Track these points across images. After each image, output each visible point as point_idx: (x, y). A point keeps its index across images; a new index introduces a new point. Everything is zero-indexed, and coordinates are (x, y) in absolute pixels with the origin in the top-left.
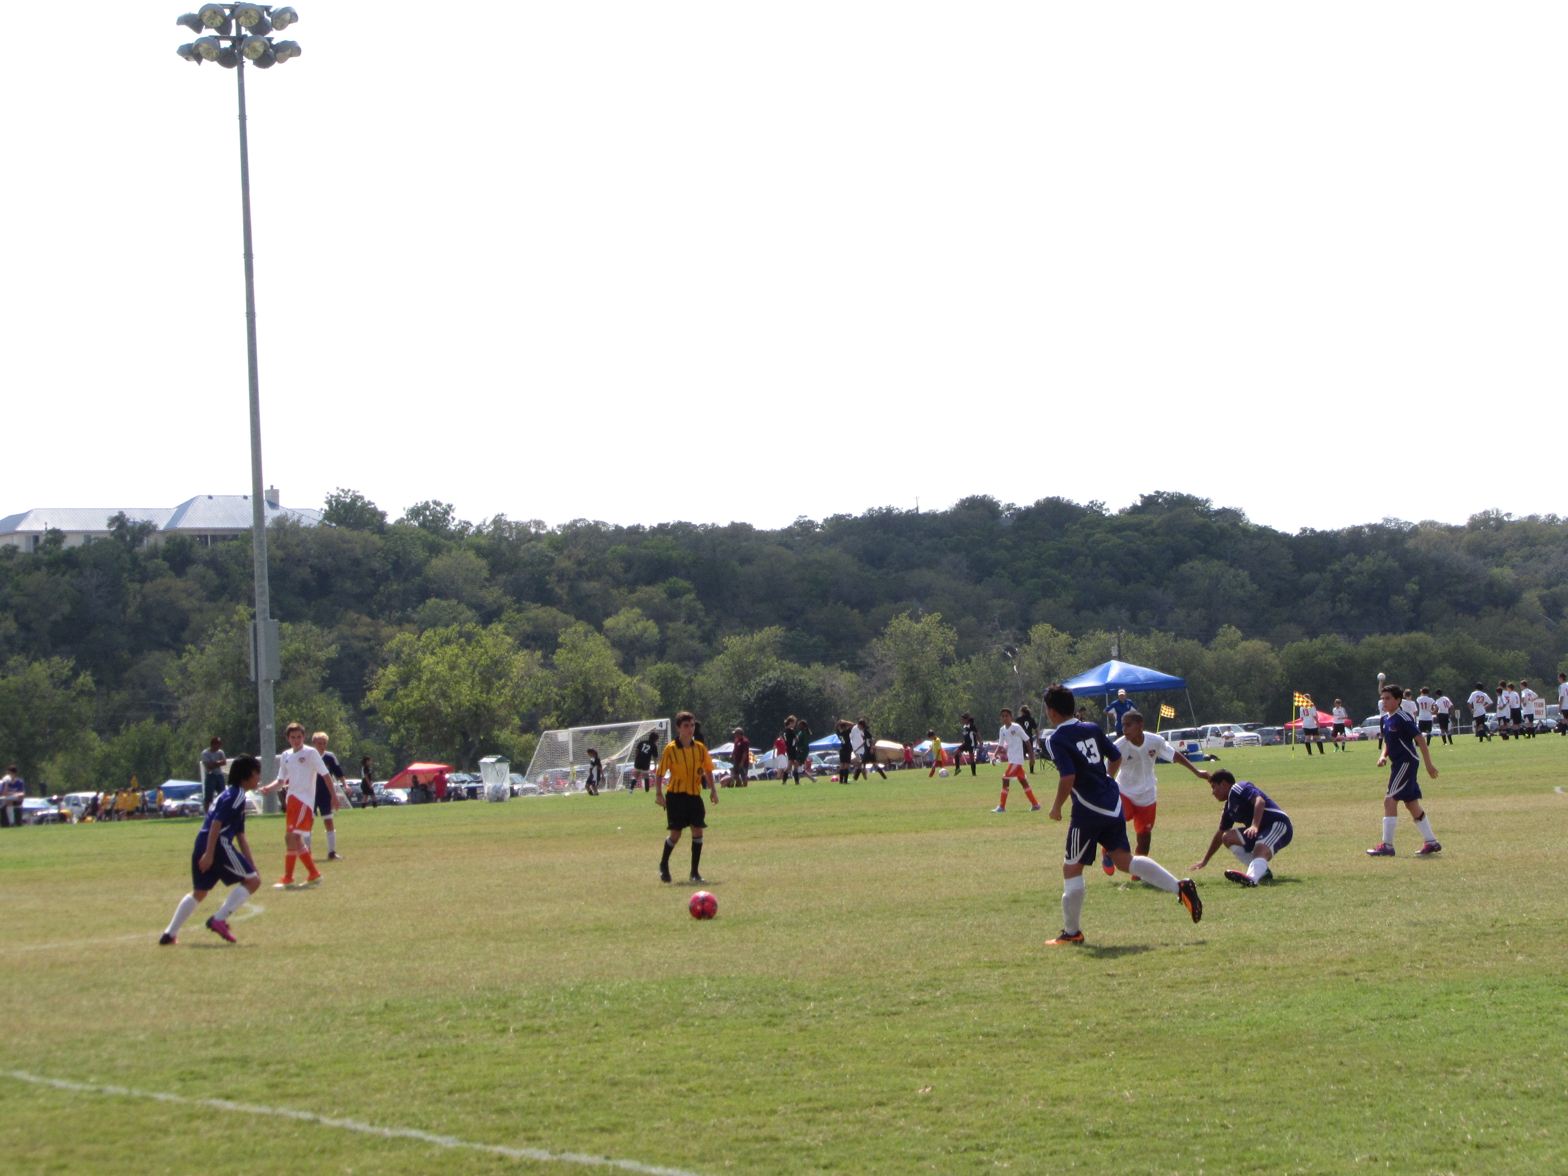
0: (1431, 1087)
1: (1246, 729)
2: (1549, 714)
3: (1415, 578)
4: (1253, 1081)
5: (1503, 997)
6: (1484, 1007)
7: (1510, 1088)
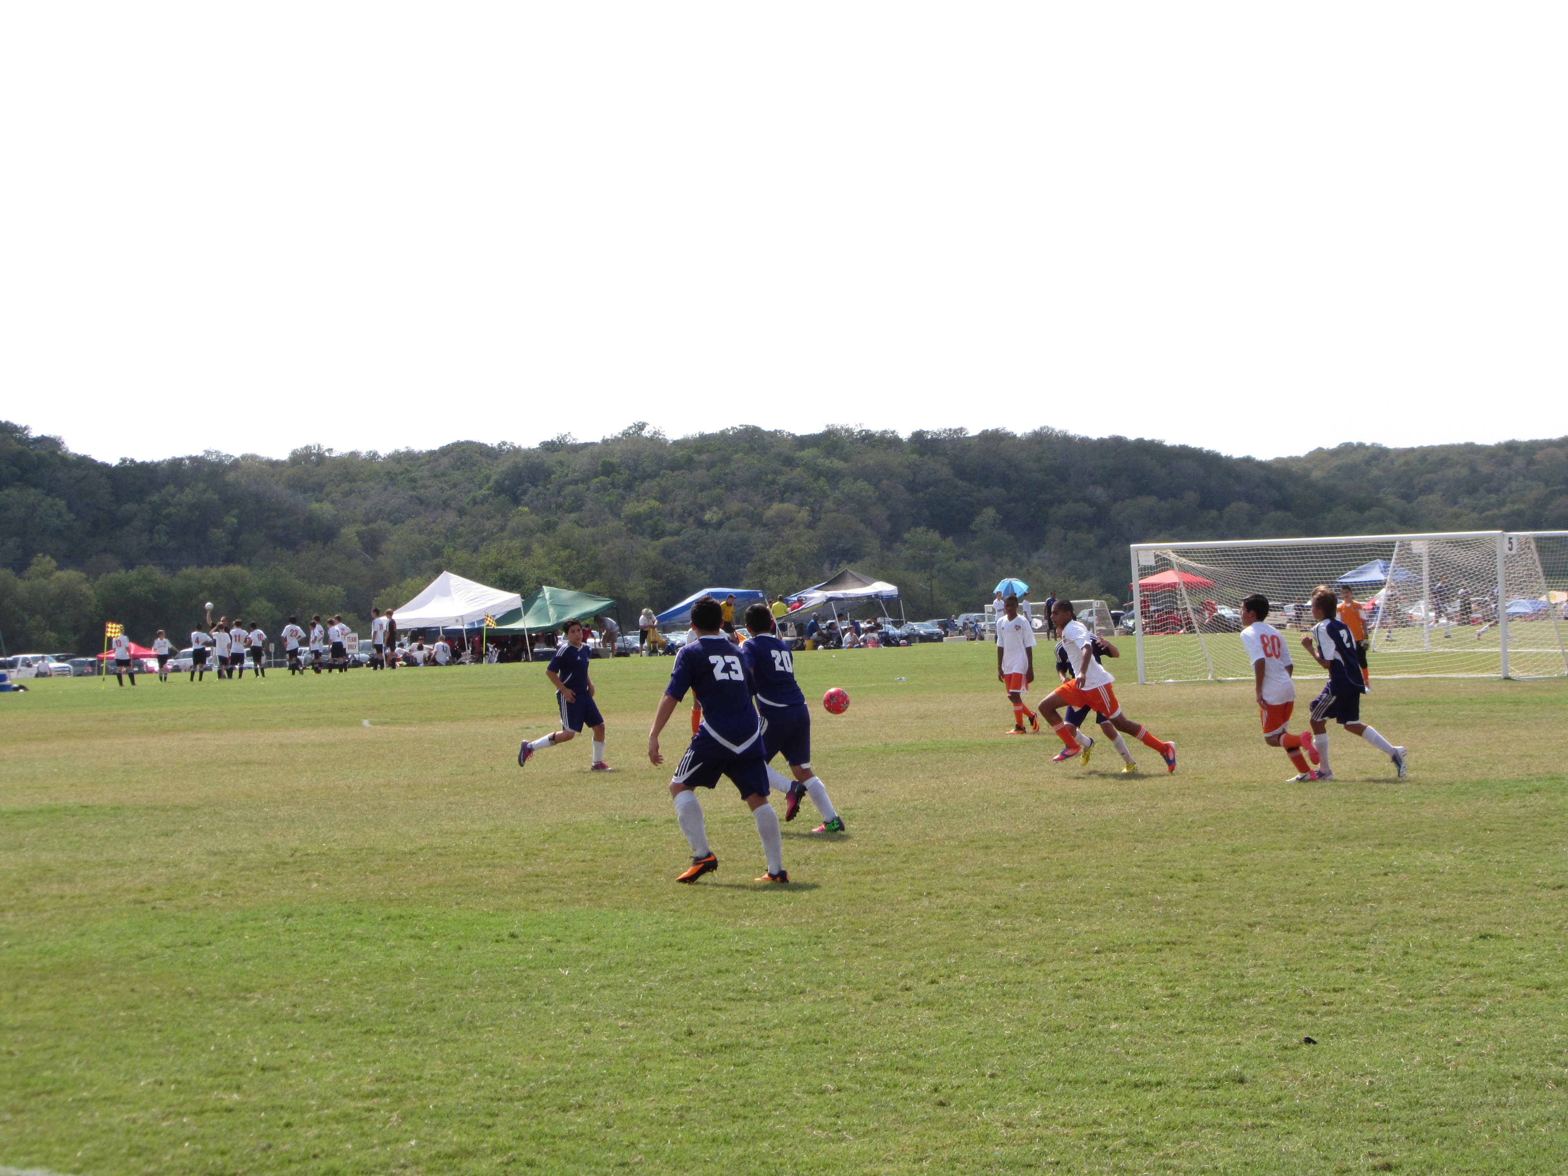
0: (219, 1012)
1: (58, 659)
2: (362, 649)
3: (235, 511)
4: (42, 1008)
5: (297, 924)
6: (278, 934)
7: (298, 1012)
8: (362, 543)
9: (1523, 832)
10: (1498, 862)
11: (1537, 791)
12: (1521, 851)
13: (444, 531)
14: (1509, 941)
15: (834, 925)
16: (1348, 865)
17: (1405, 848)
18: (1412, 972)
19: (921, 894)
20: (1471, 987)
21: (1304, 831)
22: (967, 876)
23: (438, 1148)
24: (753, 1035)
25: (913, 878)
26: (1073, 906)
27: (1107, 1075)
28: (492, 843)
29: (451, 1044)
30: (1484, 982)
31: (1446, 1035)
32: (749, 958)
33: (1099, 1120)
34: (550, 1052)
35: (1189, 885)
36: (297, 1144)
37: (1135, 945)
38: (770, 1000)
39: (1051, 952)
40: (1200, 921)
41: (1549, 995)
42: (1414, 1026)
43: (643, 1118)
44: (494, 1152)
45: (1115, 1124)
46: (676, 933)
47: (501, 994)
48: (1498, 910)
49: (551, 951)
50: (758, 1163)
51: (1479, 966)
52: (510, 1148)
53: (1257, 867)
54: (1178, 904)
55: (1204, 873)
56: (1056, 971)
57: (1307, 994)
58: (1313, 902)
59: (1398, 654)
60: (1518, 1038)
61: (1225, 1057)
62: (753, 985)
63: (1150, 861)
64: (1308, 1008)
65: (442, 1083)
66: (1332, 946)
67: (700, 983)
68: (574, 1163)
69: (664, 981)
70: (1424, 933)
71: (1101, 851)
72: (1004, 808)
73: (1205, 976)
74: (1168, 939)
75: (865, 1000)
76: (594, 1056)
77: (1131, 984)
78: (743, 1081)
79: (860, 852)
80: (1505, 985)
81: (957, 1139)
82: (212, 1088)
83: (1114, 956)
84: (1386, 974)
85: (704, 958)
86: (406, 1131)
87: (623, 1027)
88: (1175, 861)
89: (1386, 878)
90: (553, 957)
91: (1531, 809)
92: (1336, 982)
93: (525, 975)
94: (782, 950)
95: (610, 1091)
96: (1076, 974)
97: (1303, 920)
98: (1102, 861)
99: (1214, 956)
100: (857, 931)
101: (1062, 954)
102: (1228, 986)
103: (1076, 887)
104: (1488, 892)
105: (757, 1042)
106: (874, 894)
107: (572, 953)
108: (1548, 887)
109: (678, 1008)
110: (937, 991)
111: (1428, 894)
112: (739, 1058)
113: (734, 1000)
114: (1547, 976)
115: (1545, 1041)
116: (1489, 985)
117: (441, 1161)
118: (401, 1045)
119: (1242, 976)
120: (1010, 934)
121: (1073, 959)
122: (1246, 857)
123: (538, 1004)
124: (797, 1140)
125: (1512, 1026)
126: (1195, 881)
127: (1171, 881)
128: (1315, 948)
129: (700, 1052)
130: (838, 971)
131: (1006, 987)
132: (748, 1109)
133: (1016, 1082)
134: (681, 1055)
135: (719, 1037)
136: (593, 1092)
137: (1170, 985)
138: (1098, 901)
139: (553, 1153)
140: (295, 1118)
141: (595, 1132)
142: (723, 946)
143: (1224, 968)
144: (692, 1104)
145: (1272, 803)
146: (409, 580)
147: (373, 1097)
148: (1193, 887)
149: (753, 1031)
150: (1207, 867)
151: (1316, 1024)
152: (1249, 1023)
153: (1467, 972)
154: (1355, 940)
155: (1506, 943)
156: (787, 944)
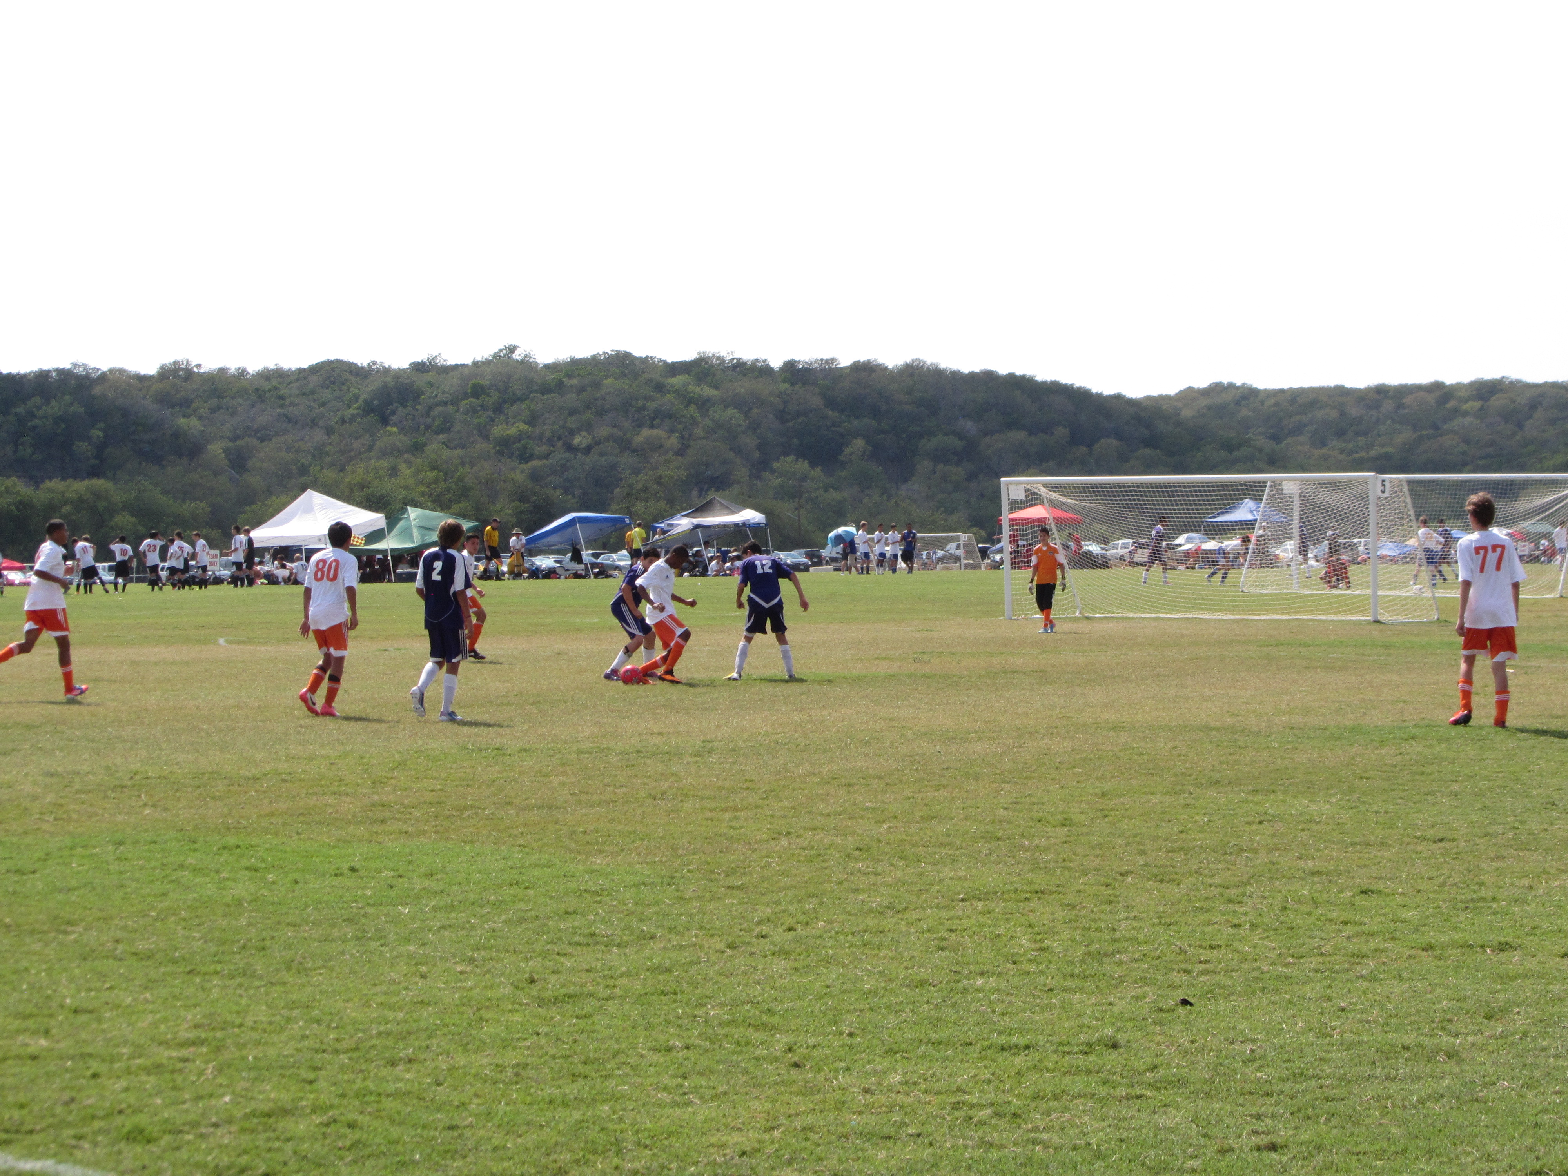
0: (36, 947)
2: (224, 566)
3: (101, 425)
5: (129, 852)
6: (108, 863)
7: (120, 949)
8: (230, 460)
9: (1401, 782)
10: (1376, 812)
11: (1413, 738)
12: (1400, 801)
13: (311, 449)
14: (1391, 898)
15: (688, 865)
16: (1221, 812)
17: (1280, 795)
18: (1292, 928)
19: (780, 834)
20: (1355, 945)
21: (1176, 775)
22: (829, 815)
23: (253, 1105)
24: (598, 984)
25: (772, 816)
26: (938, 850)
27: (973, 1037)
28: (338, 769)
29: (278, 988)
30: (1367, 941)
31: (1329, 999)
32: (599, 899)
33: (964, 1087)
34: (382, 999)
35: (1058, 829)
36: (103, 1098)
37: (1003, 893)
38: (619, 945)
39: (913, 898)
40: (1070, 869)
41: (1435, 957)
42: (1296, 987)
43: (476, 1075)
44: (314, 1111)
45: (981, 1091)
46: (524, 871)
47: (336, 933)
48: (1379, 863)
49: (392, 887)
50: (597, 1128)
51: (1361, 924)
52: (332, 1107)
53: (1128, 813)
54: (1047, 849)
55: (1073, 817)
56: (920, 920)
57: (1183, 951)
58: (1186, 851)
59: (1266, 595)
60: (1405, 1004)
61: (1097, 1019)
62: (601, 929)
63: (1017, 803)
64: (1184, 966)
65: (264, 1031)
66: (1207, 898)
67: (545, 925)
68: (400, 1124)
69: (508, 922)
70: (1302, 886)
71: (967, 792)
72: (867, 743)
73: (1075, 929)
74: (1037, 887)
75: (718, 948)
76: (429, 1004)
77: (998, 936)
78: (585, 1035)
79: (719, 788)
80: (1390, 945)
81: (811, 1106)
82: (18, 1032)
83: (980, 905)
84: (1265, 930)
85: (551, 897)
86: (221, 1085)
87: (461, 973)
88: (1043, 804)
89: (1261, 826)
90: (392, 893)
91: (1408, 757)
92: (1212, 939)
93: (362, 912)
94: (633, 891)
95: (442, 1043)
96: (940, 924)
97: (1177, 870)
98: (969, 802)
99: (1085, 907)
100: (712, 872)
101: (926, 901)
102: (1099, 940)
103: (941, 829)
104: (1368, 844)
105: (604, 993)
106: (732, 832)
107: (413, 889)
108: (1429, 840)
109: (521, 952)
110: (795, 940)
111: (1305, 845)
112: (583, 1009)
113: (580, 944)
114: (1431, 936)
115: (1434, 1007)
116: (1372, 945)
117: (255, 1120)
118: (225, 987)
119: (1114, 930)
120: (872, 879)
121: (938, 906)
122: (1117, 801)
123: (373, 945)
124: (640, 1103)
125: (1398, 990)
126: (1064, 825)
127: (1039, 825)
128: (1189, 901)
129: (542, 1002)
130: (691, 915)
131: (867, 937)
132: (589, 1067)
133: (875, 1042)
134: (521, 1005)
135: (563, 986)
136: (424, 1044)
137: (1039, 938)
138: (964, 844)
139: (377, 1115)
140: (103, 1068)
141: (424, 1090)
142: (572, 885)
143: (1095, 921)
144: (529, 1061)
145: (1142, 744)
146: (274, 498)
147: (190, 1046)
148: (1061, 832)
149: (599, 980)
150: (1077, 810)
151: (1192, 985)
152: (1122, 982)
153: (1348, 930)
154: (1232, 893)
155: (1388, 899)
156: (639, 885)
